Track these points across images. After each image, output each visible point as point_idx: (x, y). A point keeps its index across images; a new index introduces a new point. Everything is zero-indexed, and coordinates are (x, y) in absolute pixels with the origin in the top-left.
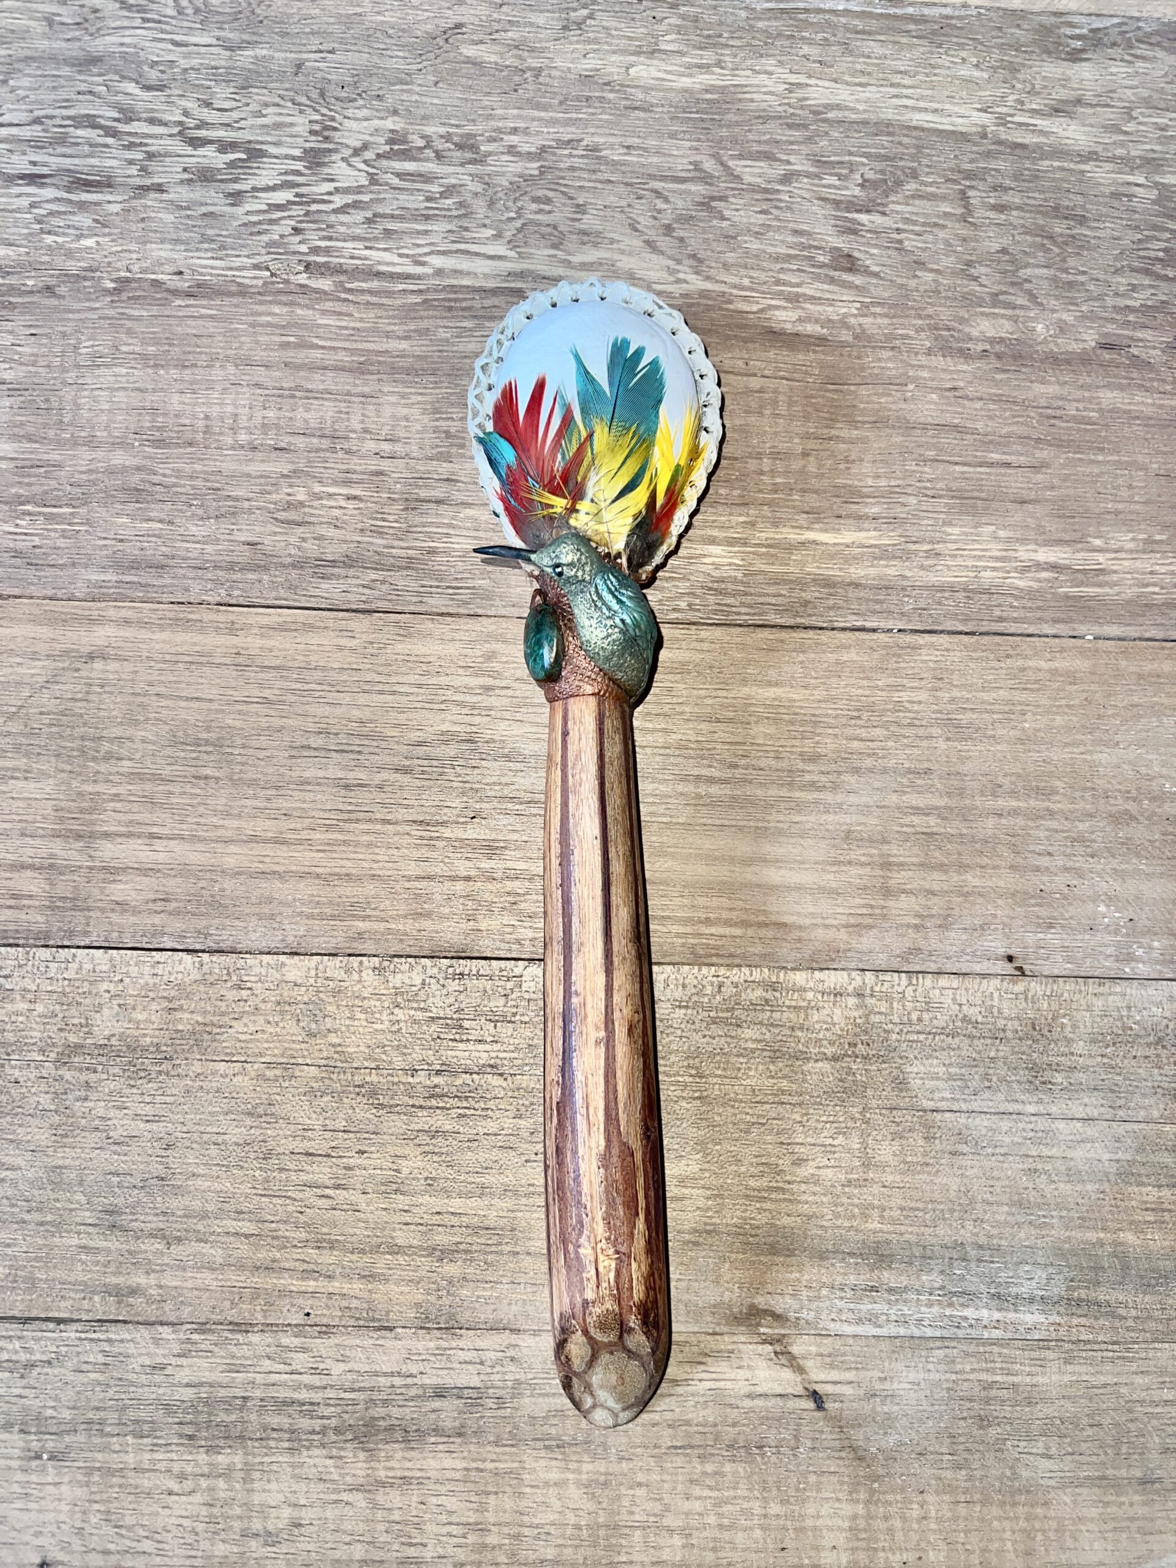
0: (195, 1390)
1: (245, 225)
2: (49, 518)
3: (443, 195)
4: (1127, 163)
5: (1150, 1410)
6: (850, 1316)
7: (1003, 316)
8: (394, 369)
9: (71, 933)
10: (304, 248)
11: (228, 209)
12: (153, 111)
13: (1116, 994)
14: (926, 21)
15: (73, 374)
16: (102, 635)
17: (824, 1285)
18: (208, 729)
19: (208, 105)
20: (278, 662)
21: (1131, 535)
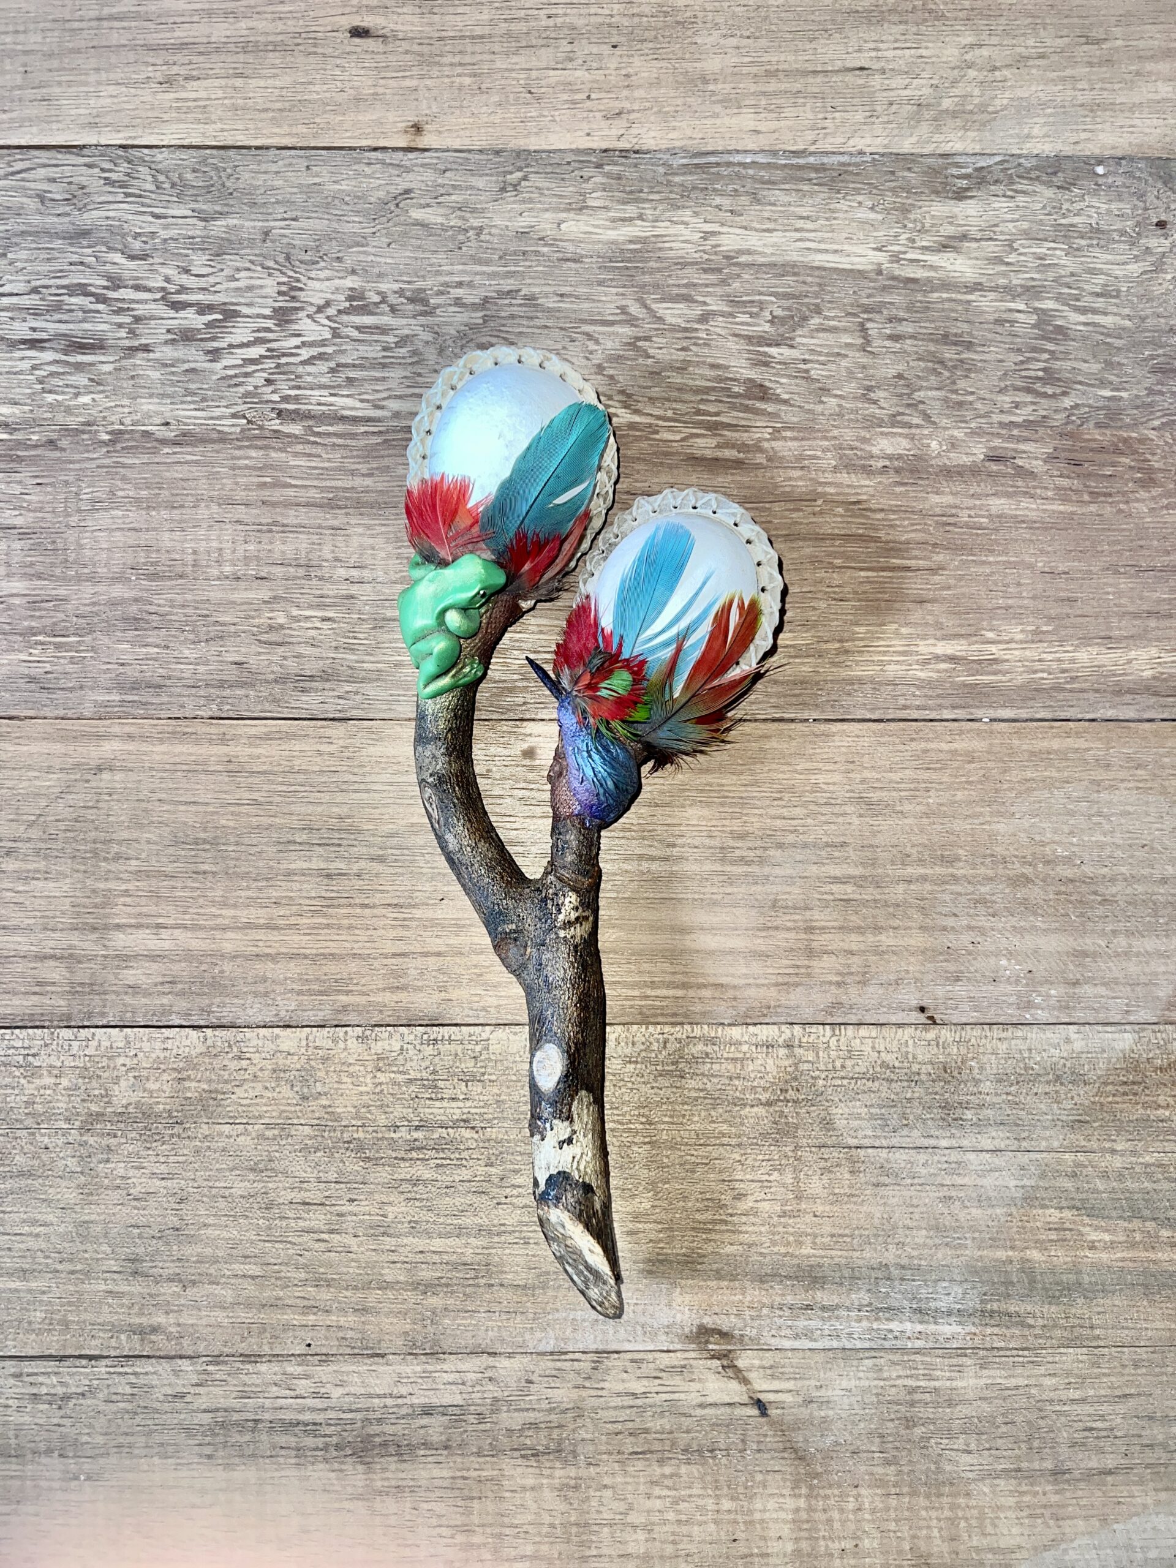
0: (211, 1415)
1: (223, 378)
2: (58, 646)
3: (398, 345)
4: (1009, 291)
5: (1058, 1408)
6: (788, 1331)
7: (900, 435)
8: (359, 504)
9: (90, 1015)
10: (276, 397)
11: (208, 365)
12: (138, 278)
13: (1017, 1038)
14: (825, 170)
15: (76, 518)
16: (109, 748)
17: (764, 1306)
18: (205, 829)
19: (187, 271)
20: (265, 768)
21: (1020, 627)
